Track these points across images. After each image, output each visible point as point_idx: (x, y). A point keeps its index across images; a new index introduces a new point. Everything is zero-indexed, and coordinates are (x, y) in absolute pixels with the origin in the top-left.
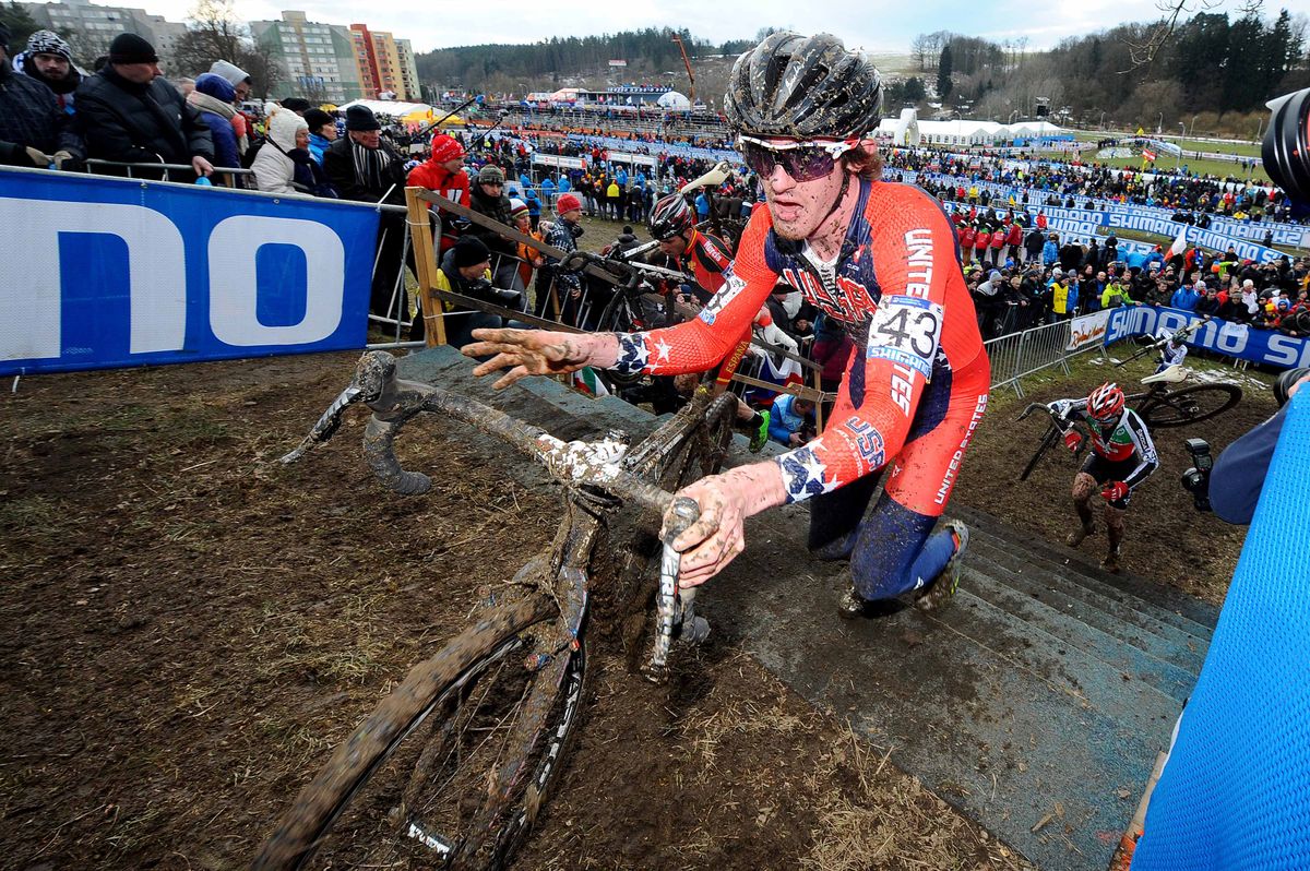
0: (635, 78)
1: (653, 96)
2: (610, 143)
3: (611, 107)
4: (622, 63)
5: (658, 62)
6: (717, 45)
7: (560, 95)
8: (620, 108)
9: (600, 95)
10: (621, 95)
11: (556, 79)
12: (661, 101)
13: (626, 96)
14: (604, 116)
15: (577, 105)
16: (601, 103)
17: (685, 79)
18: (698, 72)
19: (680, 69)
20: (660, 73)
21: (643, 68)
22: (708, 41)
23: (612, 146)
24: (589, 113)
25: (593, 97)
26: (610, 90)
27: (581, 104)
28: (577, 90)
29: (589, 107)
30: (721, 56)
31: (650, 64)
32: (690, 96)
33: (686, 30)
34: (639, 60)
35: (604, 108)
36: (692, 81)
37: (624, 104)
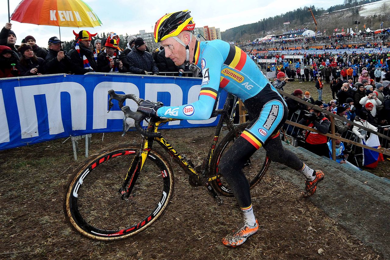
0: (293, 27)
1: (300, 33)
2: (284, 52)
3: (284, 39)
4: (289, 23)
5: (302, 20)
6: (326, 9)
7: (266, 38)
8: (287, 39)
9: (280, 36)
10: (288, 34)
11: (264, 33)
12: (303, 34)
13: (289, 35)
14: (282, 43)
15: (272, 40)
16: (280, 38)
17: (313, 24)
18: (318, 21)
19: (310, 21)
20: (303, 24)
21: (296, 23)
22: (322, 8)
23: (284, 54)
24: (276, 42)
25: (277, 37)
26: (284, 33)
27: (274, 40)
28: (272, 35)
29: (276, 40)
30: (328, 13)
31: (299, 21)
32: (315, 30)
33: (313, 6)
34: (294, 21)
35: (282, 40)
36: (316, 24)
37: (289, 37)
